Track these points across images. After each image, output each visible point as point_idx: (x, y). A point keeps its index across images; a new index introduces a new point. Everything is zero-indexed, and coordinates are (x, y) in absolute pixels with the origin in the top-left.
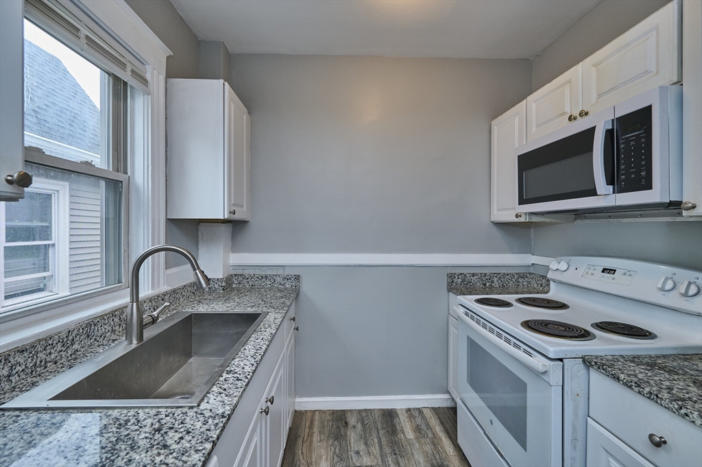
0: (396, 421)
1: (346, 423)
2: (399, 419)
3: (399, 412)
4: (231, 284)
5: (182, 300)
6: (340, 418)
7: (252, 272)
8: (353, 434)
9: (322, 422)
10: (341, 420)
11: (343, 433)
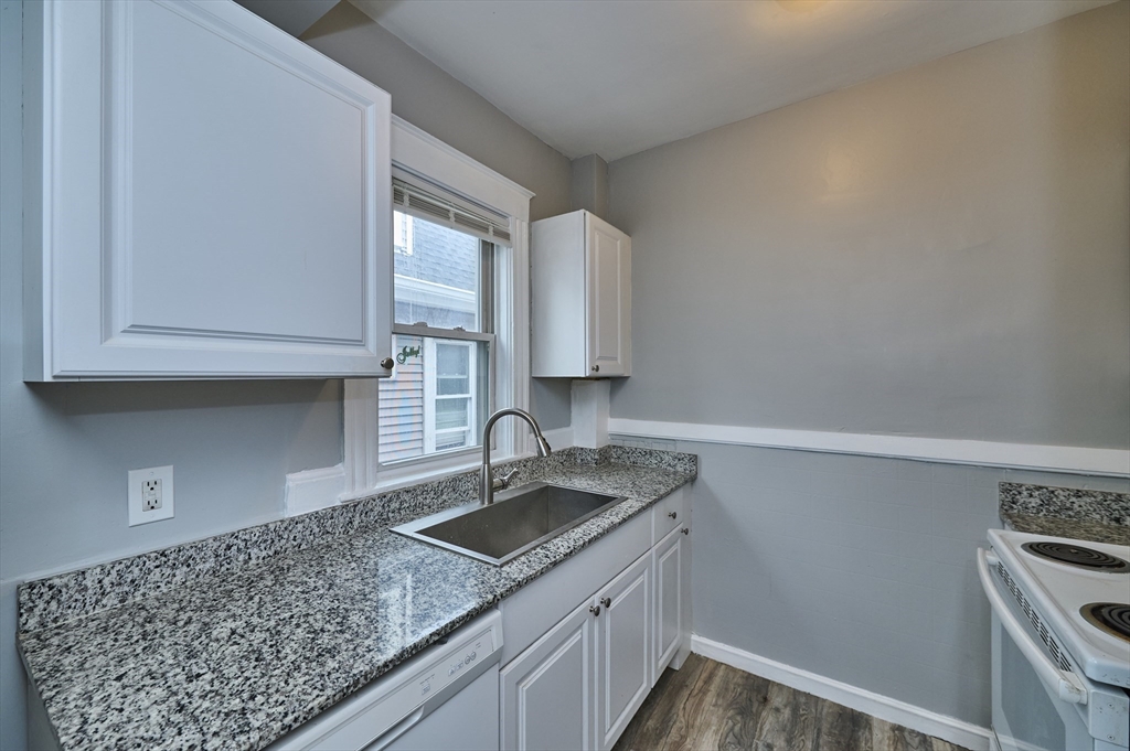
0: (863, 734)
1: (765, 700)
2: (871, 734)
3: (875, 724)
4: (607, 458)
5: (547, 469)
6: (759, 689)
7: (634, 445)
8: (770, 718)
9: (726, 682)
10: (759, 691)
11: (754, 710)
